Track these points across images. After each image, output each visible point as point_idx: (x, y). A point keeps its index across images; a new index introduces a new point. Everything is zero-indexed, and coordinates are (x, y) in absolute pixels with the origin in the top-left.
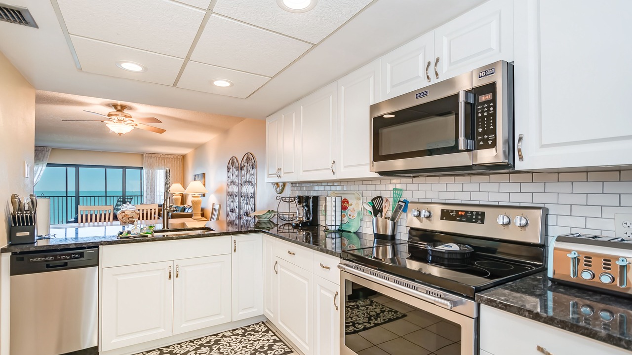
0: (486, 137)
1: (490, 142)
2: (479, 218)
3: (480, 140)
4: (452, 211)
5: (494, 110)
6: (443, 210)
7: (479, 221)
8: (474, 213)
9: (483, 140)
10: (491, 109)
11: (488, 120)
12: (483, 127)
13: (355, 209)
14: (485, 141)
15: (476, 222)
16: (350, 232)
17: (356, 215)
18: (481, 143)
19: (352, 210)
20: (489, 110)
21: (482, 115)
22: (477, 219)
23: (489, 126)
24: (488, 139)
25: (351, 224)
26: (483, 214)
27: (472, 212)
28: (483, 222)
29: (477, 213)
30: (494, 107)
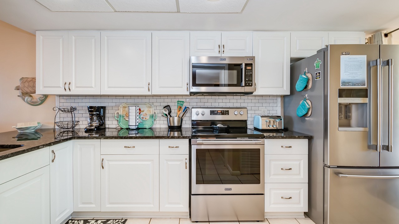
0: (249, 82)
1: (250, 84)
2: (227, 113)
3: (247, 83)
4: (215, 111)
5: (252, 73)
6: (211, 111)
7: (227, 114)
8: (225, 111)
9: (248, 83)
10: (251, 72)
11: (250, 76)
12: (248, 79)
13: (147, 113)
14: (249, 84)
15: (226, 115)
16: (146, 128)
17: (148, 117)
18: (247, 84)
19: (144, 114)
20: (250, 73)
21: (248, 74)
22: (226, 113)
23: (250, 78)
24: (250, 83)
25: (144, 123)
26: (228, 111)
27: (224, 111)
28: (228, 114)
29: (226, 111)
30: (252, 72)
